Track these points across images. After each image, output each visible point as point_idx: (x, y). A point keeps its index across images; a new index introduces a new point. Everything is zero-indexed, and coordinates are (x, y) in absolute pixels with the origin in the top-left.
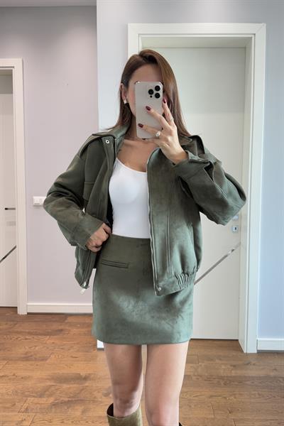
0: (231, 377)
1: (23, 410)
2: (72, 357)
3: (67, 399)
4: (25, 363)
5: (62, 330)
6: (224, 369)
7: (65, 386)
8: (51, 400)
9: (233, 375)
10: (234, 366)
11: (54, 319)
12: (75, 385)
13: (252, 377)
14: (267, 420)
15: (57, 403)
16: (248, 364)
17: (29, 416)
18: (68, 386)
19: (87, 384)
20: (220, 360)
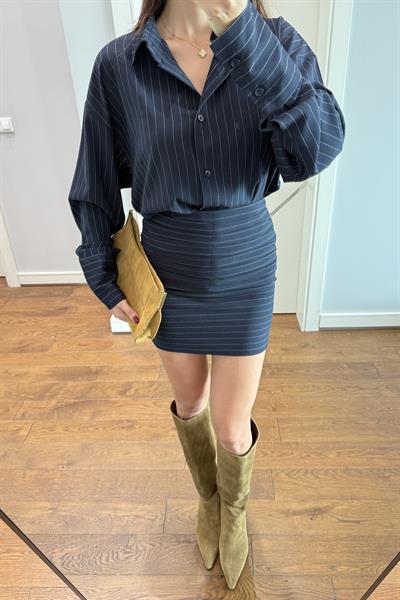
0: (280, 364)
1: (18, 416)
2: (80, 345)
3: (72, 401)
4: (19, 356)
5: (66, 308)
7: (70, 384)
8: (53, 402)
9: (283, 361)
10: (286, 350)
11: (56, 293)
12: (83, 382)
13: (309, 364)
14: (319, 419)
15: (61, 406)
16: (304, 346)
17: (26, 423)
18: (74, 384)
19: (98, 381)
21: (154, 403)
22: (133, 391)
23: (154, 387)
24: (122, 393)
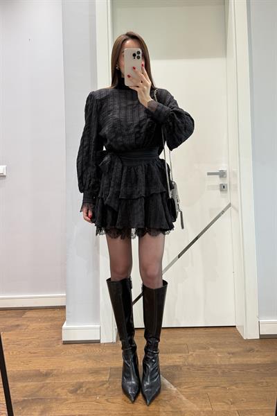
0: (229, 365)
2: (30, 353)
3: (22, 399)
5: (18, 326)
6: (220, 357)
7: (19, 385)
9: (233, 363)
10: (233, 354)
11: (9, 315)
12: (31, 383)
13: (258, 364)
16: (249, 351)
18: (25, 384)
19: (48, 381)
20: (216, 348)
21: (107, 400)
22: (84, 389)
23: (105, 386)
24: (74, 392)
